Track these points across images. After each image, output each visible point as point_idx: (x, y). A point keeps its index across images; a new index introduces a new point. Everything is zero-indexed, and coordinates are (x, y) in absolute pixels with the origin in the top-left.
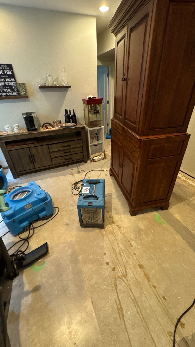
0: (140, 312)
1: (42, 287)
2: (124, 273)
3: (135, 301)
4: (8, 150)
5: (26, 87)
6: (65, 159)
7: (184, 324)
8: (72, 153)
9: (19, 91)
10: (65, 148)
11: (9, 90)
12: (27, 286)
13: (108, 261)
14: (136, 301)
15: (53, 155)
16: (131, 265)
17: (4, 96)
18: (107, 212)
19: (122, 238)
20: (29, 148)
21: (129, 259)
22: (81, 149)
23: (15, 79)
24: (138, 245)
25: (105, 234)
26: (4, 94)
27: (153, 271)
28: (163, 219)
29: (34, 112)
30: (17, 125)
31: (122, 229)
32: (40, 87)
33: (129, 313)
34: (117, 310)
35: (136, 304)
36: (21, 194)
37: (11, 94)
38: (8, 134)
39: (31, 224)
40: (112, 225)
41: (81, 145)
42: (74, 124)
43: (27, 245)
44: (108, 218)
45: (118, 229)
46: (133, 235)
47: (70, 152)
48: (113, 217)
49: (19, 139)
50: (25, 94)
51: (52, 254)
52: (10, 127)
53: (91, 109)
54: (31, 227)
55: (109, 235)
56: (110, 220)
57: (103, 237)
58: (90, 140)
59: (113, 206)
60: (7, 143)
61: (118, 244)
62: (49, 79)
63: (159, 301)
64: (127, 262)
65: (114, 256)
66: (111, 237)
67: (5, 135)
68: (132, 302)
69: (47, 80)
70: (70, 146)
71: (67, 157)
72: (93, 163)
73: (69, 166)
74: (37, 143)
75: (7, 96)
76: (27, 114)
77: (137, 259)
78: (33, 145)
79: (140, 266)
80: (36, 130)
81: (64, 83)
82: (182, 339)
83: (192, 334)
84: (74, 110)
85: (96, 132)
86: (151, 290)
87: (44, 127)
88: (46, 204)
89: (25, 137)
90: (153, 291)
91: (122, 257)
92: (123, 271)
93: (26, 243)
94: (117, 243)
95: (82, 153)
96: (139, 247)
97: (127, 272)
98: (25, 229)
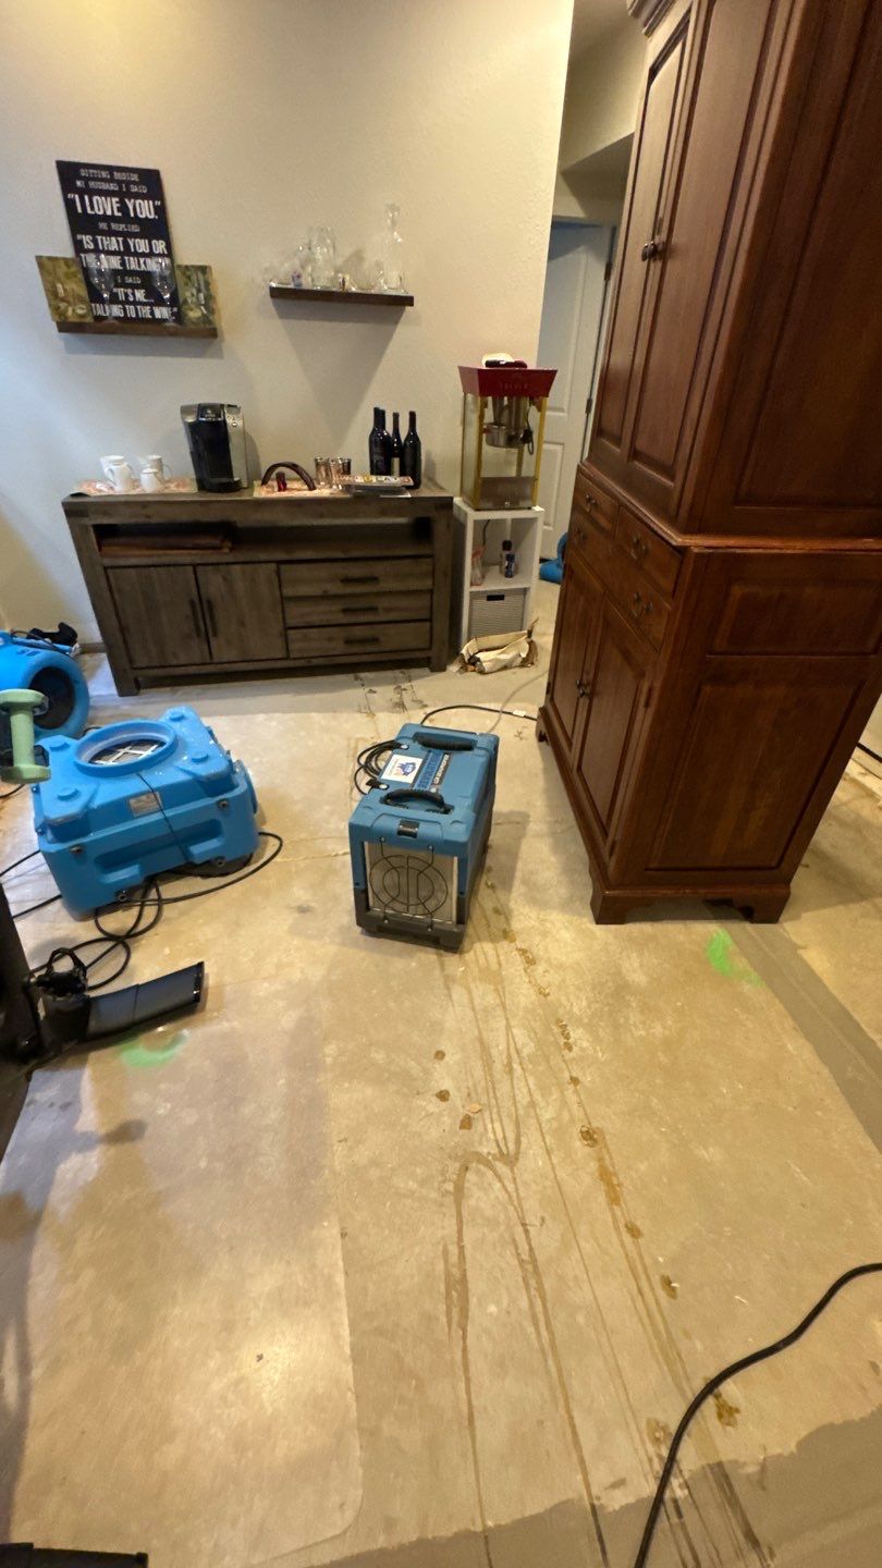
0: (541, 1317)
1: (148, 1132)
2: (506, 1145)
3: (531, 1268)
4: (107, 562)
5: (211, 287)
6: (348, 642)
7: (733, 1411)
8: (383, 617)
9: (181, 300)
10: (349, 589)
11: (140, 295)
12: (92, 1115)
13: (447, 1085)
14: (536, 1267)
15: (296, 613)
16: (549, 1121)
17: (117, 318)
18: (488, 887)
19: (530, 1007)
20: (195, 566)
21: (542, 1095)
22: (424, 601)
23: (169, 246)
24: (598, 1048)
25: (459, 974)
26: (116, 310)
27: (643, 1167)
28: (745, 961)
29: (235, 406)
30: (155, 457)
31: (540, 968)
32: (276, 293)
33: (493, 1309)
34: (442, 1288)
35: (533, 1283)
36: (127, 750)
37: (145, 312)
38: (111, 493)
39: (152, 881)
40: (499, 945)
41: (428, 583)
42: (409, 481)
43: (123, 960)
44: (489, 913)
45: (521, 967)
46: (584, 1003)
47: (373, 609)
48: (510, 911)
49: (154, 520)
50: (206, 319)
51: (215, 1014)
52: (126, 464)
53: (497, 422)
54: (153, 894)
55: (478, 983)
56: (498, 923)
57: (448, 988)
58: (473, 568)
59: (520, 865)
60: (105, 533)
61: (508, 1027)
62: (320, 253)
63: (640, 1291)
64: (532, 1104)
65: (478, 1072)
66: (485, 995)
67: (98, 494)
68: (519, 1270)
69: (309, 260)
70: (374, 579)
71: (358, 632)
72: (472, 677)
73: (362, 675)
74: (231, 549)
75: (125, 319)
76: (202, 409)
77: (580, 1103)
78: (213, 557)
79: (589, 1136)
80: (234, 487)
81: (386, 283)
82: (709, 1465)
83: (762, 1457)
84: (413, 416)
85: (508, 538)
86: (615, 1240)
87: (270, 483)
88: (222, 806)
89: (184, 516)
90: (623, 1245)
91: (515, 1081)
92: (505, 1138)
93: (120, 949)
94: (504, 1022)
95: (428, 624)
96: (600, 1054)
97: (523, 1146)
98: (122, 898)
